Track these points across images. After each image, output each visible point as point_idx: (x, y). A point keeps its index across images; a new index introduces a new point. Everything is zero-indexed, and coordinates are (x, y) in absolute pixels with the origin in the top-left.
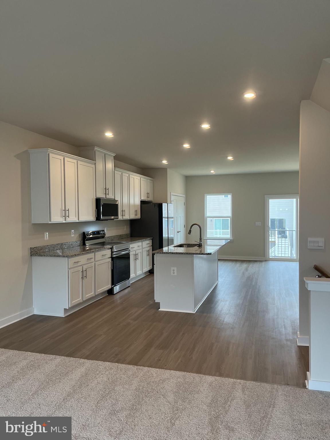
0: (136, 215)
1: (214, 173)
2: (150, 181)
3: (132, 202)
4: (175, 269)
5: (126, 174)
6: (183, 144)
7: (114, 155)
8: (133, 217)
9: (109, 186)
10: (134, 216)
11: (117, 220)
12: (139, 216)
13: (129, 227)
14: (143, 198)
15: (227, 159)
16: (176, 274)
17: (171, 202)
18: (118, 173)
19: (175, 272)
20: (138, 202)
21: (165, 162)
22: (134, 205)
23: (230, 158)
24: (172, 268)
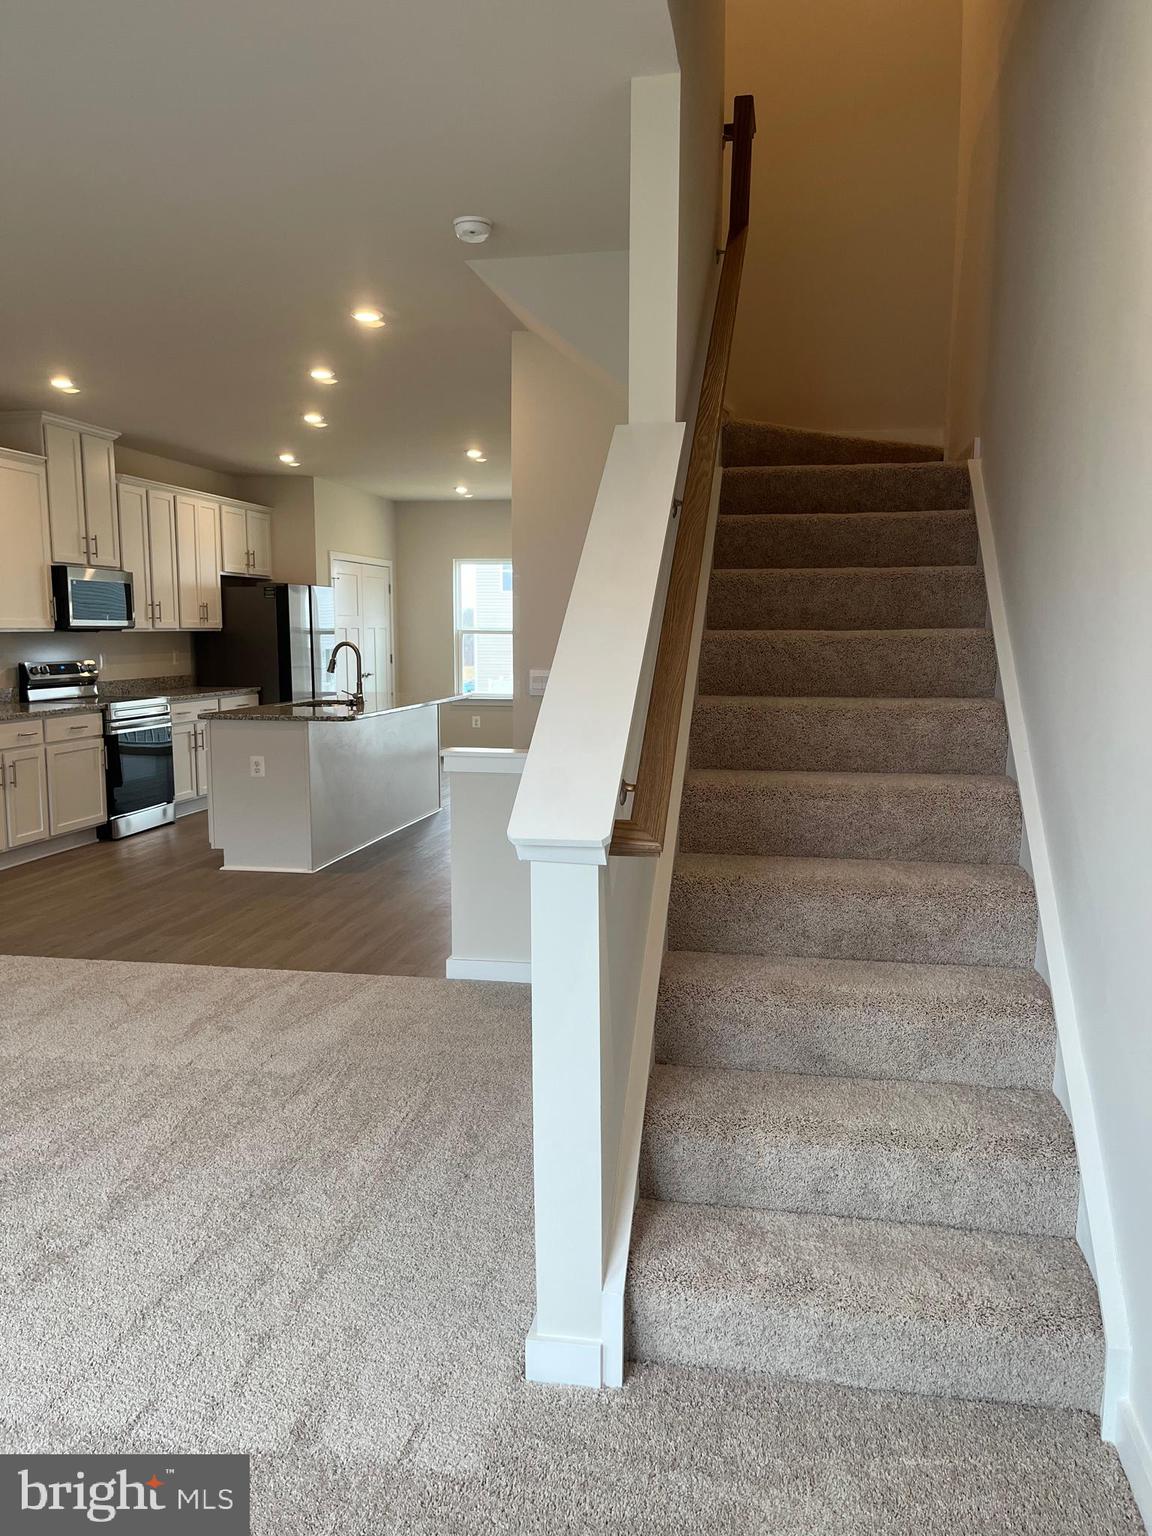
0: (205, 618)
1: (467, 496)
2: (259, 515)
3: (187, 576)
4: (261, 759)
5: (162, 496)
6: (302, 414)
7: (117, 437)
8: (192, 622)
9: (102, 528)
10: (198, 621)
11: (132, 630)
12: (215, 622)
13: (188, 655)
14: (231, 568)
15: (468, 458)
16: (262, 773)
17: (330, 582)
18: (132, 491)
19: (262, 768)
20: (212, 579)
21: (287, 459)
22: (198, 588)
23: (474, 454)
24: (254, 759)
